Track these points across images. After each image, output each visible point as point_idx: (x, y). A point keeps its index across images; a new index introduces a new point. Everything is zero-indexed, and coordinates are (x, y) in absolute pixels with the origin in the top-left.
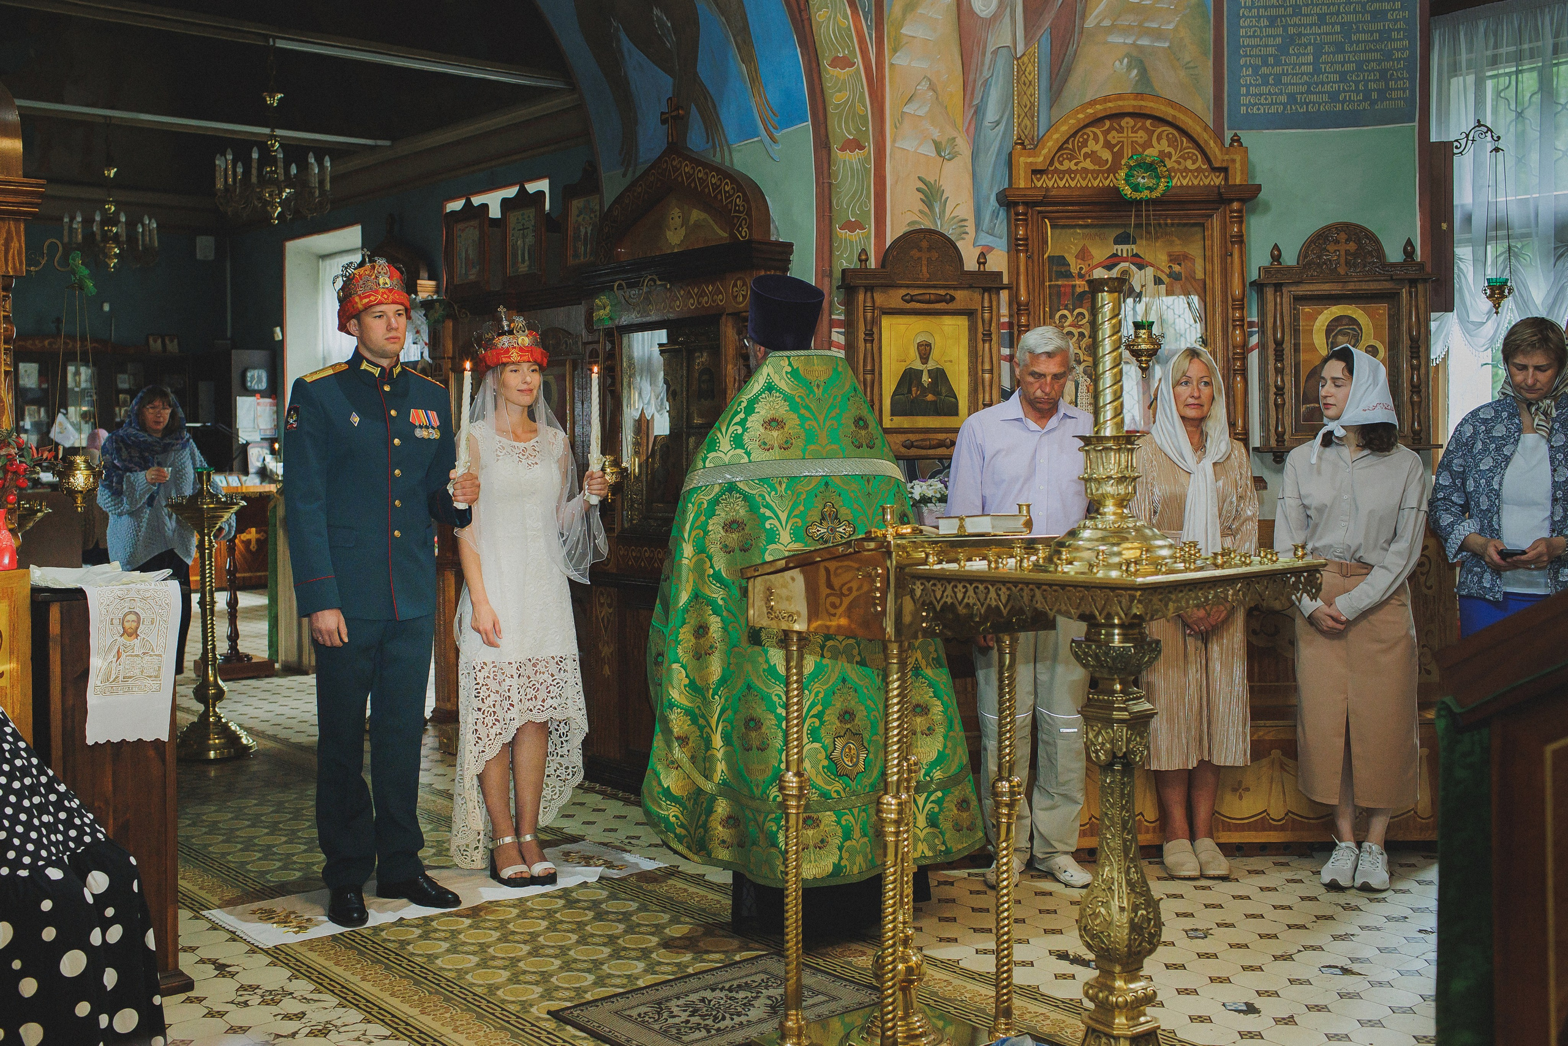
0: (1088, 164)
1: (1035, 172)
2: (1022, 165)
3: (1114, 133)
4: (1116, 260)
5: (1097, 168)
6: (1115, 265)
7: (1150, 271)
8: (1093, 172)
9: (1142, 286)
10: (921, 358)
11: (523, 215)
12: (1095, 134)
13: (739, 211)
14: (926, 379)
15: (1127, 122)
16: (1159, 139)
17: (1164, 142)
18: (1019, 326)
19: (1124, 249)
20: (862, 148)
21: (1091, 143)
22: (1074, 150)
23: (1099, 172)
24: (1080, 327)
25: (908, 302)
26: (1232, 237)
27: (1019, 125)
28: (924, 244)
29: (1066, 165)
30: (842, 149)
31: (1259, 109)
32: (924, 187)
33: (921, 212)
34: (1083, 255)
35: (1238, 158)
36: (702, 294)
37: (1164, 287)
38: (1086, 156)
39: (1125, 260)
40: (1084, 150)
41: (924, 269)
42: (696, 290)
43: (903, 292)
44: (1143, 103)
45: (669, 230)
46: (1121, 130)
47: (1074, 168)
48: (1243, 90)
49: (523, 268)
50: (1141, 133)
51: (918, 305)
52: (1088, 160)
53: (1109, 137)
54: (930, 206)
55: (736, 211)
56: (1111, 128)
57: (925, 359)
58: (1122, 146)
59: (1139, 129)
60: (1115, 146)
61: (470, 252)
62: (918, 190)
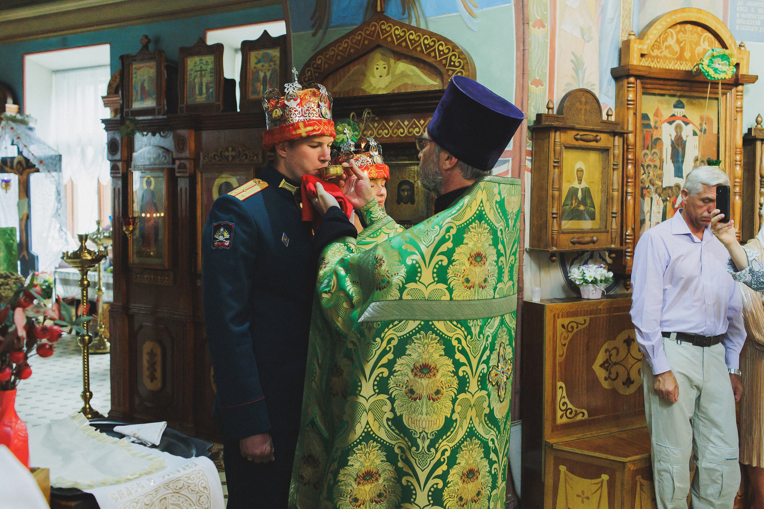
0: (666, 53)
1: (643, 55)
2: (636, 49)
3: (681, 34)
4: (673, 118)
5: (671, 56)
6: (674, 121)
7: (690, 126)
8: (669, 59)
9: (687, 136)
10: (578, 179)
11: (201, 60)
12: (671, 33)
13: (454, 66)
14: (580, 195)
15: (689, 27)
16: (704, 41)
17: (706, 43)
18: (628, 159)
19: (679, 112)
20: (544, 27)
21: (669, 39)
22: (660, 43)
23: (673, 59)
24: (654, 161)
25: (577, 140)
26: (737, 108)
27: (623, 22)
28: (583, 99)
29: (656, 53)
30: (534, 26)
31: (745, 28)
32: (574, 59)
33: (572, 76)
34: (657, 114)
35: (745, 58)
36: (399, 127)
37: (697, 137)
38: (667, 47)
39: (679, 118)
40: (666, 44)
41: (583, 117)
42: (406, 123)
43: (575, 133)
44: (701, 16)
45: (374, 76)
46: (685, 32)
47: (659, 55)
48: (738, 15)
49: (201, 99)
50: (695, 35)
51: (581, 143)
52: (667, 50)
53: (679, 36)
54: (577, 73)
55: (450, 65)
56: (680, 31)
57: (580, 181)
58: (685, 44)
59: (695, 32)
60: (681, 42)
61: (146, 85)
62: (572, 61)
